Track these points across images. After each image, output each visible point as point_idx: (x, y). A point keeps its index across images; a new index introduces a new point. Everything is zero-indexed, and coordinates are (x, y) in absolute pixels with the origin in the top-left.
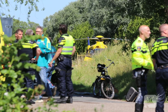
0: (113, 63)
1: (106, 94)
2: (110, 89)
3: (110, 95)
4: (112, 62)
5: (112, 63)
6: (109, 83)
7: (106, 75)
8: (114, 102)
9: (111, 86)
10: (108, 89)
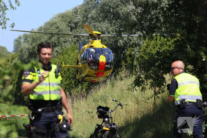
0: (120, 105)
4: (118, 103)
5: (118, 105)
6: (116, 135)
7: (110, 122)
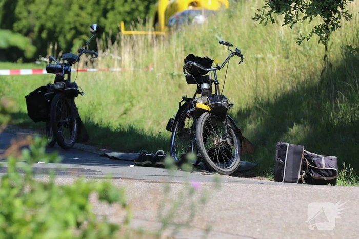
0: (238, 53)
1: (212, 159)
2: (226, 142)
3: (227, 161)
4: (233, 49)
5: (233, 54)
6: (224, 122)
7: (214, 92)
9: (228, 132)
10: (218, 141)
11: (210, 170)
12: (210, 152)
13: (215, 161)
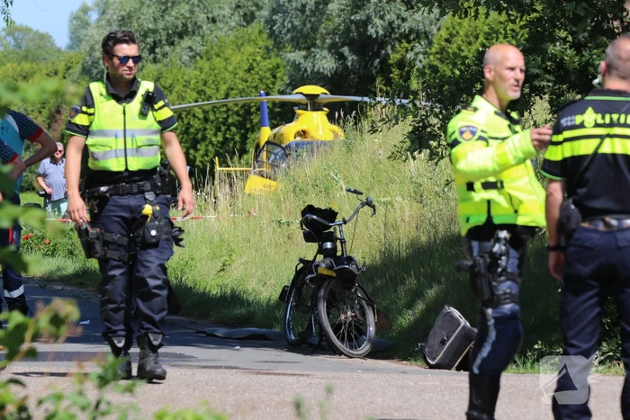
0: (369, 203)
1: (338, 338)
2: (356, 316)
3: (356, 339)
4: (363, 198)
5: (363, 205)
6: (353, 291)
7: (339, 254)
8: (373, 370)
9: (358, 303)
10: (348, 315)
11: (335, 351)
12: (336, 329)
13: (342, 340)
